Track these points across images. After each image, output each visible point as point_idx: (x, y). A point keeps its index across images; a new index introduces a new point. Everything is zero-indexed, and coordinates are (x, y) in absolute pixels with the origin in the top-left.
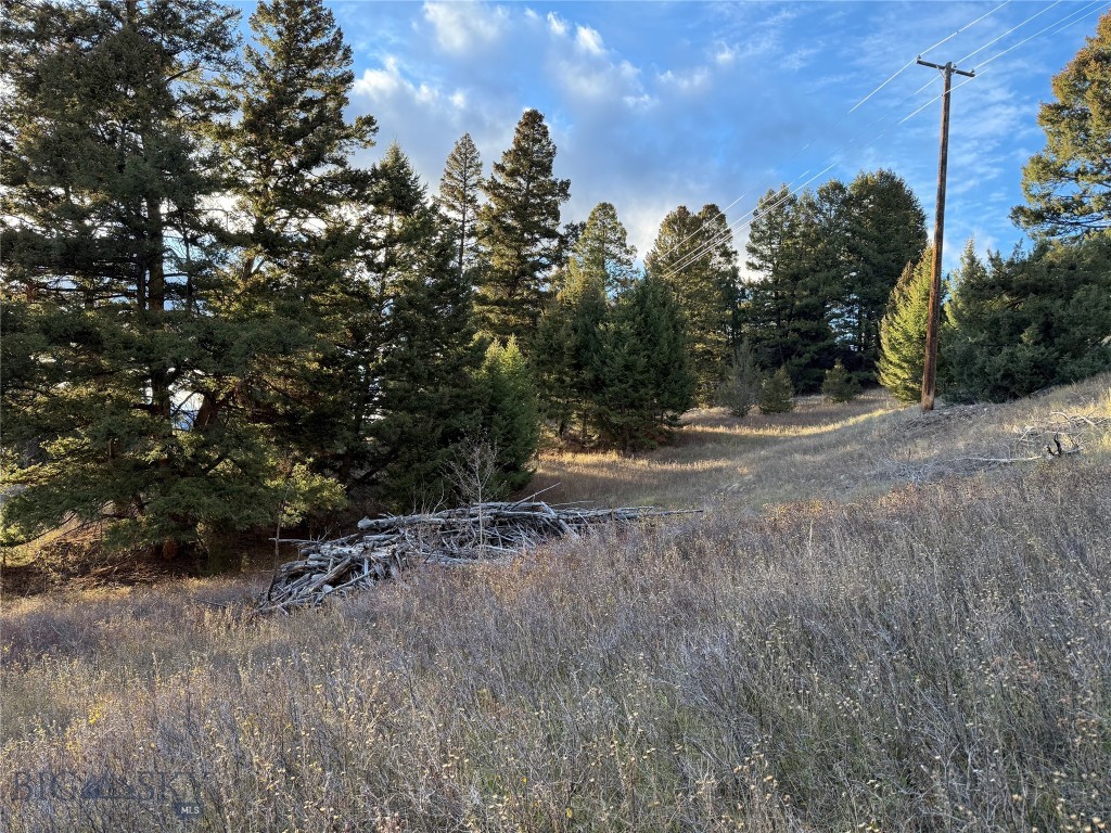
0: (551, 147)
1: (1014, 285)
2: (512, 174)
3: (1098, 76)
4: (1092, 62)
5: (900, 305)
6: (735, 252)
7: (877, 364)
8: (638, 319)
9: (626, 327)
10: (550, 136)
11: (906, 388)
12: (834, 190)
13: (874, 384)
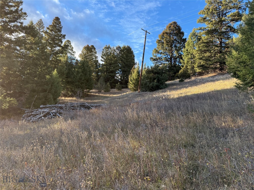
0: (61, 26)
1: (154, 72)
2: (51, 31)
3: (166, 36)
4: (165, 34)
5: (133, 73)
6: (97, 57)
7: (128, 84)
8: (83, 69)
9: (80, 70)
10: (61, 24)
11: (133, 89)
12: (119, 48)
13: (127, 87)
